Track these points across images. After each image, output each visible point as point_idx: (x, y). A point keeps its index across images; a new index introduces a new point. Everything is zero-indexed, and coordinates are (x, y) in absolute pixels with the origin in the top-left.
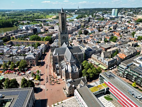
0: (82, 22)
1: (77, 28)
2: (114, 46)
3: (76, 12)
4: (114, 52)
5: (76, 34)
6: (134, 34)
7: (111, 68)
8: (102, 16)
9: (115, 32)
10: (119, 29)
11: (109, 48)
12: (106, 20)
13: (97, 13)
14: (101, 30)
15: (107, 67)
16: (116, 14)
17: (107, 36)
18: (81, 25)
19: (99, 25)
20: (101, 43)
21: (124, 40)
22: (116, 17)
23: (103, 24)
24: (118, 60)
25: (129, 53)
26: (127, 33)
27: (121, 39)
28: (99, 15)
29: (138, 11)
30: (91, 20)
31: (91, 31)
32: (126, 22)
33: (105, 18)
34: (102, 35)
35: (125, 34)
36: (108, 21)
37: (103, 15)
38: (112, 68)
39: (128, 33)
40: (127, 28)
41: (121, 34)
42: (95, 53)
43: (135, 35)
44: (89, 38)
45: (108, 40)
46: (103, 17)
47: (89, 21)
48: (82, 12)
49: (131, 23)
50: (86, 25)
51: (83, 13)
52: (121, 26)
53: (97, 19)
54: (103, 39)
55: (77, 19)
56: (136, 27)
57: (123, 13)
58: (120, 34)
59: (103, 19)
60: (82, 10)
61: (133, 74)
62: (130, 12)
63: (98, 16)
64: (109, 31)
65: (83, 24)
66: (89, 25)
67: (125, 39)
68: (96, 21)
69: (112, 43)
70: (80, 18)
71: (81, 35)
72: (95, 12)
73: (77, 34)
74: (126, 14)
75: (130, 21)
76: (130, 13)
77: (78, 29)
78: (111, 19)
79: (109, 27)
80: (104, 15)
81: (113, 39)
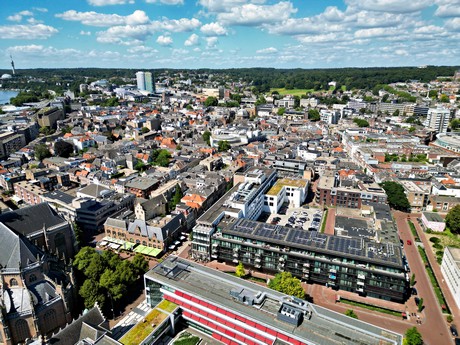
0: (40, 116)
1: (23, 139)
2: (168, 179)
3: (6, 80)
4: (170, 194)
5: (24, 160)
6: (209, 139)
7: (173, 247)
8: (109, 93)
9: (161, 138)
10: (170, 129)
11: (155, 187)
12: (126, 103)
13: (89, 83)
14: (117, 136)
15: (162, 244)
16: (151, 86)
17: (140, 152)
18: (37, 126)
19: (105, 122)
20: (127, 174)
21: (189, 157)
22: (153, 96)
23: (118, 117)
24: (186, 216)
25: (209, 188)
26: (190, 136)
27: (179, 154)
28: (99, 89)
29: (202, 77)
30: (73, 107)
31: (85, 144)
32: (181, 106)
33: (121, 98)
34: (124, 151)
35: (188, 141)
36: (130, 106)
37: (111, 89)
38: (177, 243)
39: (195, 136)
40: (187, 124)
41: (178, 141)
42: (113, 212)
43: (211, 140)
44: (82, 167)
45: (145, 162)
46: (114, 94)
47: (68, 110)
48: (31, 79)
49: (195, 108)
50: (60, 125)
51: (38, 83)
52: (173, 120)
53: (94, 103)
54: (130, 163)
55: (17, 105)
56: (208, 119)
57: (167, 82)
58: (174, 141)
59: (116, 102)
60: (30, 74)
61: (231, 243)
62: (185, 79)
63: (95, 93)
64: (143, 136)
65: (45, 122)
66: (71, 125)
67: (190, 153)
68: (93, 108)
69: (161, 170)
70: (29, 101)
71: (46, 161)
72: (83, 82)
73: (29, 158)
74: (178, 86)
75: (191, 103)
76: (186, 82)
77: (29, 139)
78: (140, 99)
79: (140, 125)
80: (116, 90)
81: (158, 157)
